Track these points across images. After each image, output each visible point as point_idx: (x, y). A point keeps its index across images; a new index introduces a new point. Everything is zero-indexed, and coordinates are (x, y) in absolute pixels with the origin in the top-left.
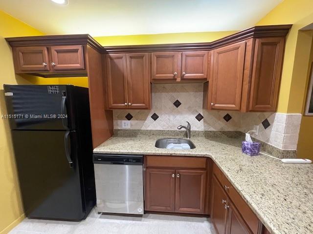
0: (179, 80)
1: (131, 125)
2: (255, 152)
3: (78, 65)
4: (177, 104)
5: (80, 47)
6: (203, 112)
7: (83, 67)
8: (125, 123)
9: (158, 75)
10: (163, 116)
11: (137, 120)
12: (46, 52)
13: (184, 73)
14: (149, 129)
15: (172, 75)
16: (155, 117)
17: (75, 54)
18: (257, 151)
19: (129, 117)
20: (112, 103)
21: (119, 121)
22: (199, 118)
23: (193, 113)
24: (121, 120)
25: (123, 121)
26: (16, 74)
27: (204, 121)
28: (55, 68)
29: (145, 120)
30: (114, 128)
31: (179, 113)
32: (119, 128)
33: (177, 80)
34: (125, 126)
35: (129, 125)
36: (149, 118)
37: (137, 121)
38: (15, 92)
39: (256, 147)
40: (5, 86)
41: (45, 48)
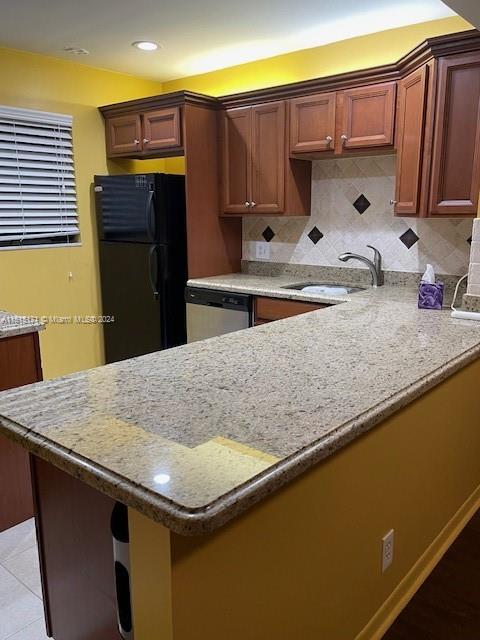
0: (339, 151)
1: (272, 253)
2: (429, 300)
3: (173, 140)
4: (362, 205)
5: (175, 111)
6: (418, 226)
7: (178, 143)
8: (260, 248)
9: (300, 144)
10: (331, 233)
11: (282, 241)
12: (139, 123)
13: (344, 136)
14: (303, 262)
15: (325, 142)
16: (316, 236)
17: (170, 122)
18: (433, 301)
19: (268, 235)
20: (228, 202)
21: (252, 242)
22: (409, 239)
23: (394, 228)
24: (255, 240)
25: (259, 243)
26: (108, 159)
27: (420, 249)
28: (148, 147)
29: (296, 241)
30: (244, 258)
31: (366, 227)
32: (252, 260)
33: (336, 153)
34: (260, 253)
35: (268, 252)
36: (305, 238)
37: (281, 244)
38: (106, 186)
39: (432, 291)
40: (96, 177)
41: (138, 117)
